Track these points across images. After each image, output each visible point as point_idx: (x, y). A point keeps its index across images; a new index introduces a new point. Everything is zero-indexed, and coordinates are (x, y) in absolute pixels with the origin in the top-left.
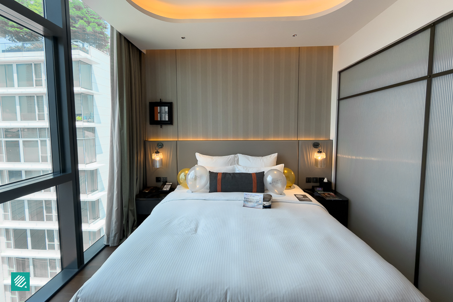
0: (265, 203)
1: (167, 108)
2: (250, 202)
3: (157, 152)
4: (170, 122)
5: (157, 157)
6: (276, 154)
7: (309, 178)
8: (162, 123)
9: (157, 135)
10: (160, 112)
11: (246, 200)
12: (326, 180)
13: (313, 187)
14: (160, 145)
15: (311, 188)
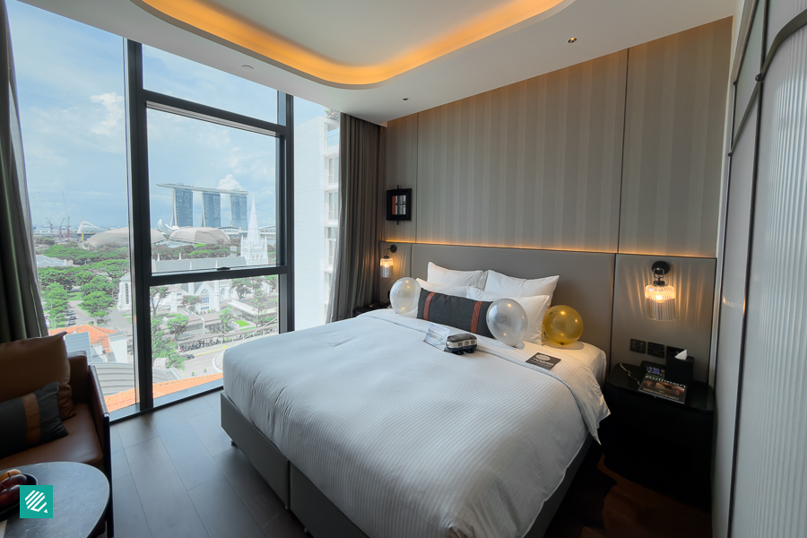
0: (448, 343)
1: (404, 198)
2: (434, 337)
3: (387, 257)
4: (408, 217)
5: (386, 264)
6: (555, 278)
7: (638, 342)
8: (400, 218)
9: (394, 235)
10: (398, 204)
11: (430, 334)
12: (682, 356)
13: (645, 364)
14: (393, 248)
15: (638, 363)
